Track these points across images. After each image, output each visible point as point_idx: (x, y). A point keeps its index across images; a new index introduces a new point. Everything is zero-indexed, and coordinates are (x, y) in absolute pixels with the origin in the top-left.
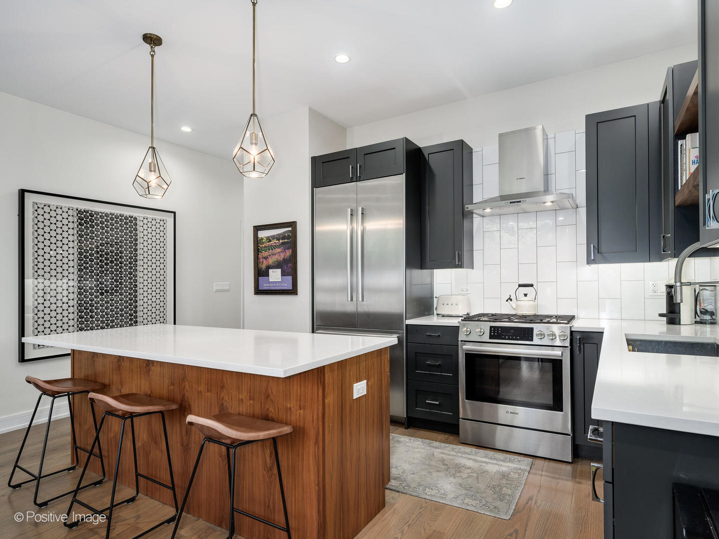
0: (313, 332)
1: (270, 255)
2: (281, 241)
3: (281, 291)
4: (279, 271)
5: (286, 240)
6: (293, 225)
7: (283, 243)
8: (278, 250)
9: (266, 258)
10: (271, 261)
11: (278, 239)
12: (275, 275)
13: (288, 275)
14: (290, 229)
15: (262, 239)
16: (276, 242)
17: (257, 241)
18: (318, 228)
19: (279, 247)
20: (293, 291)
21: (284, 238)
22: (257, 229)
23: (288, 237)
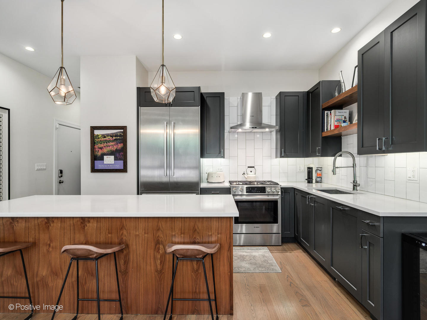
0: (138, 194)
1: (105, 147)
2: (114, 138)
3: (114, 170)
4: (112, 157)
5: (118, 138)
6: (124, 128)
7: (115, 139)
8: (111, 144)
9: (101, 148)
10: (105, 150)
11: (112, 137)
12: (109, 160)
13: (120, 159)
14: (122, 130)
15: (98, 135)
16: (110, 138)
17: (93, 137)
18: (142, 131)
19: (113, 141)
20: (124, 170)
21: (116, 136)
22: (93, 128)
23: (120, 136)
